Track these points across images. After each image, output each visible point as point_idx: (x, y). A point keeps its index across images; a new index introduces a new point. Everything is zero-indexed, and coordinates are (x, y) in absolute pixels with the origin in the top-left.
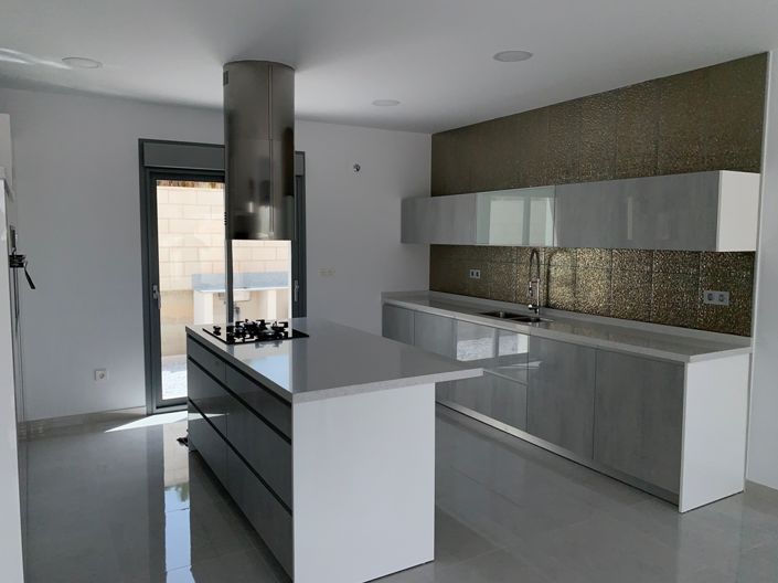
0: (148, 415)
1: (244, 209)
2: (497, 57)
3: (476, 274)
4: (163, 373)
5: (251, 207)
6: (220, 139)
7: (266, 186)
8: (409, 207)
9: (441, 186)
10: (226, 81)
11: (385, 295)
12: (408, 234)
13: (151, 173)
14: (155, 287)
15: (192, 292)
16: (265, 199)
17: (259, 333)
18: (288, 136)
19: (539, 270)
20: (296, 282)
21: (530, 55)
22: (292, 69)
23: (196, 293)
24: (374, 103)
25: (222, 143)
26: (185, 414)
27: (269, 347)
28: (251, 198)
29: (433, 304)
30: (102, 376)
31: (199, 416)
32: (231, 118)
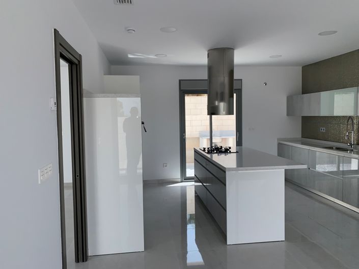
0: (181, 182)
1: (214, 103)
2: (320, 34)
3: (323, 130)
4: (187, 170)
5: (217, 103)
6: (206, 77)
7: (222, 94)
8: (290, 99)
9: (306, 89)
10: (208, 57)
11: (278, 139)
12: (290, 112)
13: (183, 92)
14: (184, 134)
15: (199, 138)
16: (222, 100)
17: (219, 150)
18: (231, 73)
19: (353, 127)
20: (238, 133)
21: (336, 32)
22: (233, 49)
23: (200, 138)
24: (271, 57)
25: (207, 78)
26: (193, 183)
27: (223, 155)
28: (217, 100)
29: (303, 144)
30: (166, 166)
31: (201, 184)
32: (210, 68)
